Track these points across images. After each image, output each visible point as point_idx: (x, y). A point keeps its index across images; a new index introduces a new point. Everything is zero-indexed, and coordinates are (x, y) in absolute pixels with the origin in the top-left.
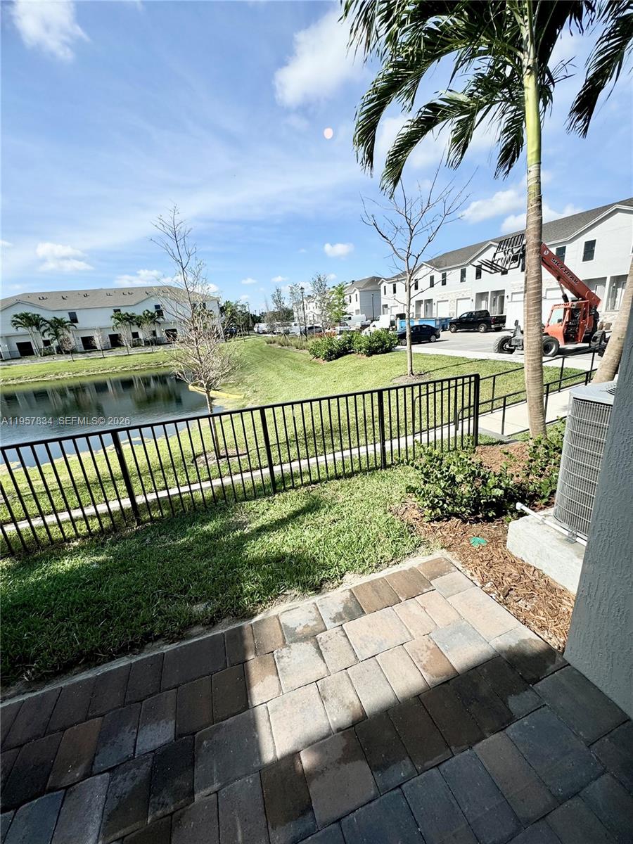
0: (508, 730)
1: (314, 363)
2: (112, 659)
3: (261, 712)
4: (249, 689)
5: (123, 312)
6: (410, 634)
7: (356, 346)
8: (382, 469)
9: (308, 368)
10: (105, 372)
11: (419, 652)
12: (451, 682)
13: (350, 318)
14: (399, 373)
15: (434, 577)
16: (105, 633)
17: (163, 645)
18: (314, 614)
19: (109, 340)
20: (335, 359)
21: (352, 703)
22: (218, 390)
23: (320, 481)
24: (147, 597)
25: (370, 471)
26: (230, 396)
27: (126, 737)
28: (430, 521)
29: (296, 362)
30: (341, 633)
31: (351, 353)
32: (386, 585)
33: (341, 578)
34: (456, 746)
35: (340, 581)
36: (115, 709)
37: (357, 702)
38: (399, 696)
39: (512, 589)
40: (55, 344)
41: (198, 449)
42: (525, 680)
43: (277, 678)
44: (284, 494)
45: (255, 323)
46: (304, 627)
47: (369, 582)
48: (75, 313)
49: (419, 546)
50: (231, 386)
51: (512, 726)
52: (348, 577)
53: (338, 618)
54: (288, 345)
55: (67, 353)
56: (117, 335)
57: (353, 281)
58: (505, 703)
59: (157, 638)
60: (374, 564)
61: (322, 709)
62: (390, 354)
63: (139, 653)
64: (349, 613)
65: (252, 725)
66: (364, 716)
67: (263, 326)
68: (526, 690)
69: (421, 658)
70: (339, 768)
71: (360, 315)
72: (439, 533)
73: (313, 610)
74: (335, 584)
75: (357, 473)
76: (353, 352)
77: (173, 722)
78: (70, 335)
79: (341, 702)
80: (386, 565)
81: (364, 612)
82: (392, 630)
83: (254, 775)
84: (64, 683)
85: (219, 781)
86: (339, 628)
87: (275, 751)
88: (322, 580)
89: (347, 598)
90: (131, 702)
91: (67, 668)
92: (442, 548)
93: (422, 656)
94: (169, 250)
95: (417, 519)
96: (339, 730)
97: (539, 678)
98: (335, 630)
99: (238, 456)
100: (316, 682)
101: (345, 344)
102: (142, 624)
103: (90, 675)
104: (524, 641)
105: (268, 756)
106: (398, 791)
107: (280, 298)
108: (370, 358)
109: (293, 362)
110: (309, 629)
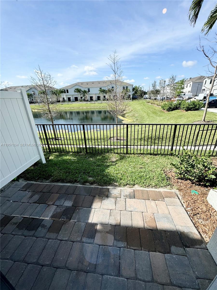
0: (166, 255)
1: (162, 112)
2: (67, 183)
3: (93, 210)
4: (93, 203)
5: (102, 89)
6: (147, 210)
7: (182, 106)
8: (170, 155)
9: (159, 113)
10: (94, 108)
11: (147, 217)
12: (153, 231)
13: (184, 95)
14: (198, 120)
15: (167, 197)
16: (67, 176)
17: (79, 184)
18: (119, 192)
19: (97, 98)
20: (171, 111)
21: (118, 220)
22: (125, 118)
23: (144, 154)
24: (80, 171)
25: (164, 155)
26: (128, 120)
27: (63, 200)
28: (178, 179)
29: (155, 111)
30: (125, 201)
31: (179, 109)
32: (147, 193)
33: (134, 185)
34: (144, 248)
35: (133, 186)
36: (63, 194)
37: (119, 221)
38: (133, 225)
39: (198, 214)
40: (83, 98)
41: (112, 136)
42: (183, 244)
43: (101, 204)
44: (130, 155)
45: (144, 94)
46: (115, 194)
47: (141, 190)
48: (89, 89)
49: (168, 185)
50: (130, 117)
51: (168, 254)
52: (136, 186)
53: (126, 196)
54: (154, 104)
55: (86, 101)
56: (99, 96)
57: (191, 78)
58: (170, 247)
59: (78, 182)
60: (147, 185)
61: (109, 217)
62: (198, 111)
63: (73, 184)
64: (130, 196)
65: (90, 212)
66: (120, 225)
67: (147, 96)
68: (181, 247)
69: (147, 219)
70: (106, 234)
71: (190, 93)
72: (180, 184)
73: (120, 191)
74: (130, 187)
75: (159, 154)
76: (180, 109)
77: (73, 202)
78: (87, 96)
79: (115, 218)
80: (151, 187)
81: (135, 198)
82: (141, 207)
83: (85, 223)
84: (56, 184)
85: (77, 220)
86: (125, 199)
87: (92, 221)
88: (127, 184)
89: (132, 192)
90: (66, 194)
91: (58, 181)
92: (177, 189)
93: (147, 218)
94: (111, 67)
95: (173, 176)
96: (111, 225)
97: (190, 246)
98: (123, 199)
99: (124, 140)
100: (111, 210)
101: (177, 105)
102: (76, 177)
103: (61, 184)
104: (191, 233)
105: (90, 221)
106: (119, 248)
107: (155, 85)
108: (187, 112)
109: (154, 110)
110: (116, 196)
